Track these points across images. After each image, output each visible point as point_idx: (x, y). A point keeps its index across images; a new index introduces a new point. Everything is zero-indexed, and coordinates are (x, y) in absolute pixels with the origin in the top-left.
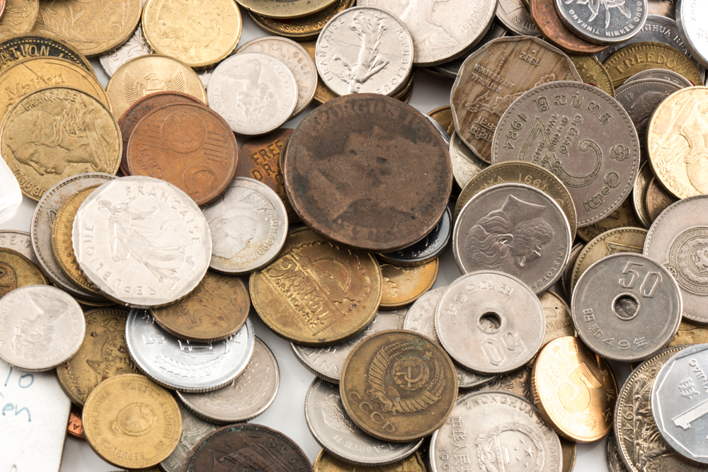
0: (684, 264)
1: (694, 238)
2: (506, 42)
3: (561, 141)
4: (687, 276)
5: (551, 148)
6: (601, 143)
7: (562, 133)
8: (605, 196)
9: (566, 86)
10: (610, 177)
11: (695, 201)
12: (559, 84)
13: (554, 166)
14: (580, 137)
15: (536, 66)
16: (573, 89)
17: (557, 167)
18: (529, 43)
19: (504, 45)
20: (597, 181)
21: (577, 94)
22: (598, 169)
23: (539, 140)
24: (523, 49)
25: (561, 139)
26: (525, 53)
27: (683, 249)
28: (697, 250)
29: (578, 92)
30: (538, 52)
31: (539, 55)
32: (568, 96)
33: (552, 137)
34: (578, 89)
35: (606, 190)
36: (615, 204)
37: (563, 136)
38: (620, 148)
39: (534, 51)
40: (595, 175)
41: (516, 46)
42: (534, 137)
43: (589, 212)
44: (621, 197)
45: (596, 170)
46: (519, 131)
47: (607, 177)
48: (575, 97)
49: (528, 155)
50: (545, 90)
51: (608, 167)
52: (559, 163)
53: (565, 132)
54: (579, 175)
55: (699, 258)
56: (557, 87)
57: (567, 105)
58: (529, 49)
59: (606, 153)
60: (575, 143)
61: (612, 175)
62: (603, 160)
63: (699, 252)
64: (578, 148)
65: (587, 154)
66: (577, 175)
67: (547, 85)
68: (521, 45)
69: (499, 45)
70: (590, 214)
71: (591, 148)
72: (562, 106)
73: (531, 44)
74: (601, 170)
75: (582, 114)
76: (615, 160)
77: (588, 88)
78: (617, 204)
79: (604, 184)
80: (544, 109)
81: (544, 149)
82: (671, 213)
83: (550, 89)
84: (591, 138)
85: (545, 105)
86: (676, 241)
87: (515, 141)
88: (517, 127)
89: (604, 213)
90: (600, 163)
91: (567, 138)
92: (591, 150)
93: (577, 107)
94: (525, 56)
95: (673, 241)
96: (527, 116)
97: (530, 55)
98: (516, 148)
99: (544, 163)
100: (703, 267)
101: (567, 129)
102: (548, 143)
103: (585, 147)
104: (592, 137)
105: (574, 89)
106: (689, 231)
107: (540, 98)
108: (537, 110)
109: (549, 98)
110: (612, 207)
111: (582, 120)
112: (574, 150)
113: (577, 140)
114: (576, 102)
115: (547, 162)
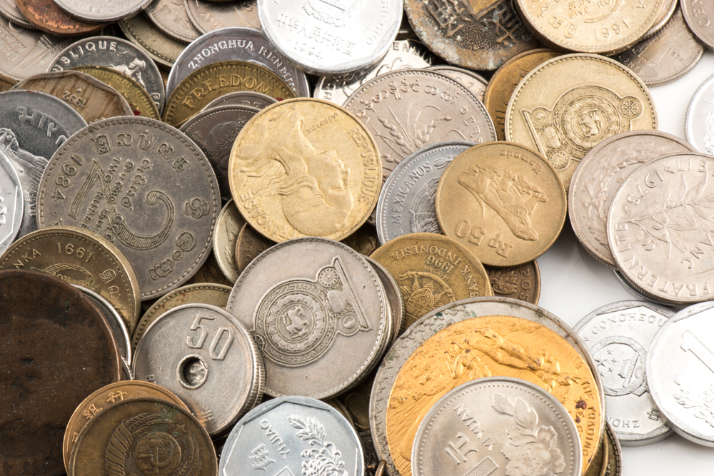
0: (272, 329)
1: (284, 295)
2: (45, 79)
3: (125, 191)
4: (276, 344)
5: (111, 201)
6: (174, 195)
7: (125, 181)
8: (176, 262)
9: (132, 123)
10: (183, 238)
11: (287, 248)
12: (123, 120)
13: (113, 222)
14: (147, 187)
15: (83, 108)
16: (140, 127)
17: (117, 224)
18: (73, 80)
19: (42, 83)
20: (166, 243)
21: (146, 133)
22: (168, 227)
23: (96, 190)
24: (67, 87)
25: (123, 188)
26: (69, 93)
27: (271, 310)
28: (288, 310)
29: (147, 131)
30: (85, 91)
31: (87, 95)
32: (134, 135)
33: (112, 186)
34: (147, 126)
35: (178, 254)
36: (188, 272)
37: (126, 185)
38: (197, 202)
39: (80, 90)
40: (164, 235)
41: (57, 83)
42: (91, 186)
43: (155, 282)
44: (196, 263)
45: (166, 228)
46: (72, 178)
47: (180, 238)
48: (143, 136)
49: (82, 207)
50: (106, 127)
51: (181, 225)
52: (121, 219)
53: (129, 180)
54: (145, 235)
55: (290, 320)
56: (121, 124)
57: (133, 146)
58: (73, 87)
59: (179, 206)
60: (141, 195)
61: (185, 236)
62: (175, 216)
63: (290, 312)
64: (144, 201)
65: (156, 209)
66: (142, 235)
67: (108, 121)
68: (63, 82)
69: (36, 83)
70: (157, 284)
71: (160, 201)
72: (126, 148)
73: (76, 80)
74: (173, 229)
75: (152, 158)
76: (190, 217)
77: (159, 126)
78: (191, 273)
79: (176, 247)
80: (104, 150)
81: (102, 201)
82: (259, 266)
83: (111, 126)
84: (161, 188)
85: (106, 145)
86: (264, 301)
87: (67, 189)
88: (71, 172)
89: (174, 283)
90: (171, 220)
91: (132, 187)
92: (160, 204)
93: (146, 149)
94: (69, 95)
95: (260, 301)
96: (83, 159)
97: (74, 95)
98: (67, 199)
99: (102, 218)
100: (295, 331)
101: (131, 176)
102: (108, 193)
103: (154, 200)
104: (163, 188)
105: (142, 126)
106: (279, 287)
107: (100, 137)
108: (96, 151)
109: (111, 137)
110: (184, 276)
111: (151, 166)
112: (139, 204)
113: (144, 190)
114: (144, 143)
115: (106, 217)
